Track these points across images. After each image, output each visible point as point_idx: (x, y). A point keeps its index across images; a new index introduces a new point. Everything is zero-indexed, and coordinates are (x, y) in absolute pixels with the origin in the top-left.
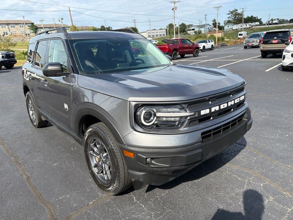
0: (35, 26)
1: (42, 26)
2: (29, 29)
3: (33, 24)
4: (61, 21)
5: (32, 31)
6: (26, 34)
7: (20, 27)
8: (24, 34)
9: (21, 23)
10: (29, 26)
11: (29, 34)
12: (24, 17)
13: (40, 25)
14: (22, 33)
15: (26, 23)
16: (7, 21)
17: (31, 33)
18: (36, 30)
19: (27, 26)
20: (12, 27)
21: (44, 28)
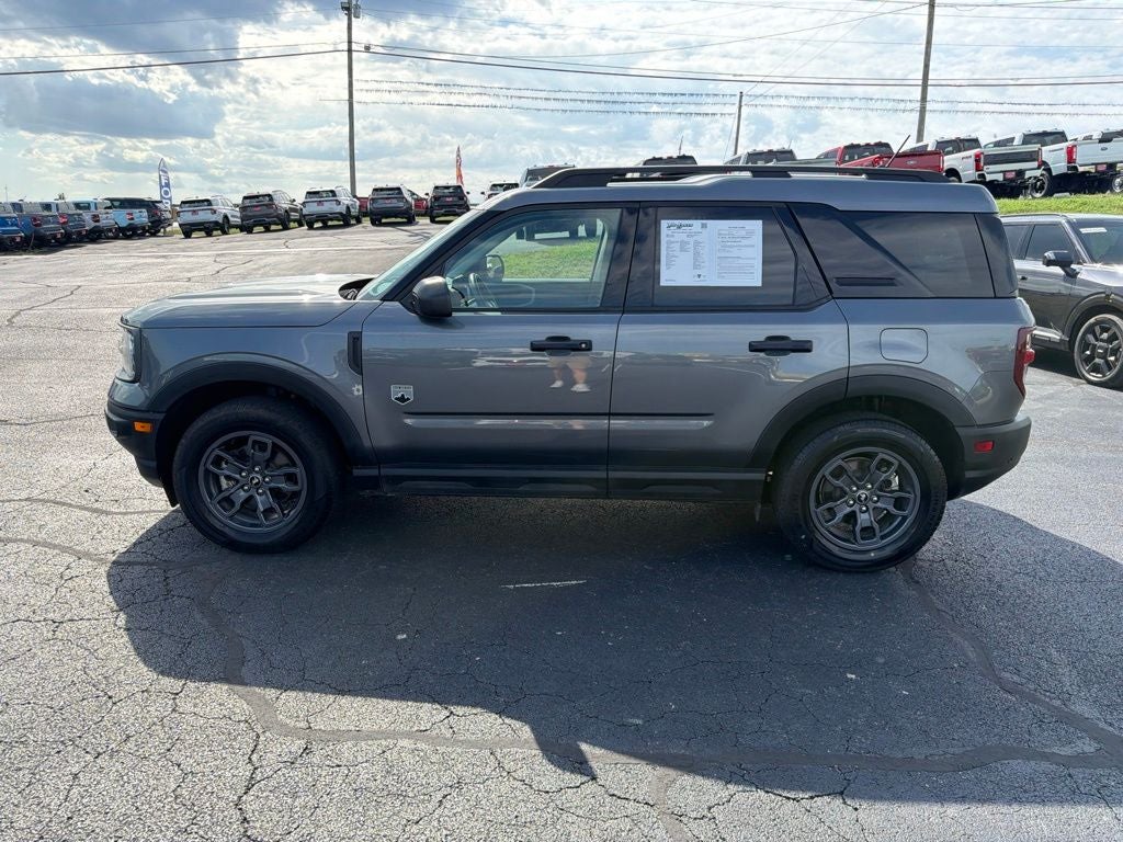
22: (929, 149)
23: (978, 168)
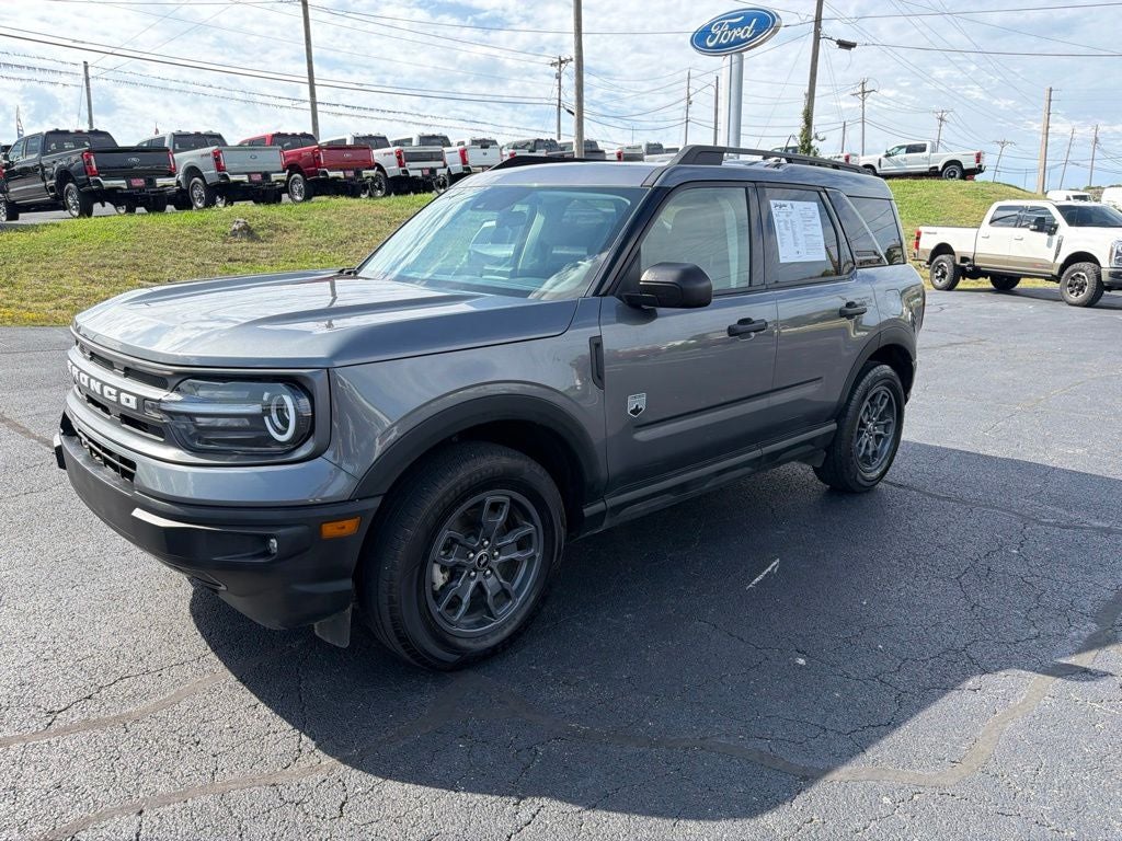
22: (348, 143)
23: (401, 165)
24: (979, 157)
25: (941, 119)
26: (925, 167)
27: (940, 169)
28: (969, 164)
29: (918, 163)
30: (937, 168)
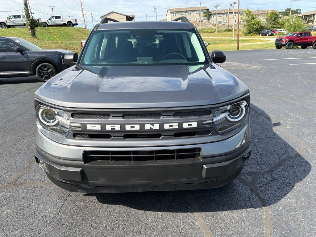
0: (210, 12)
1: (215, 12)
2: (203, 15)
3: (208, 10)
4: (233, 5)
5: (205, 18)
6: (199, 21)
7: (196, 14)
8: (197, 21)
9: (197, 10)
10: (204, 13)
11: (202, 21)
12: (201, 3)
13: (214, 11)
14: (196, 20)
15: (201, 10)
16: (186, 8)
17: (204, 20)
18: (210, 16)
19: (202, 13)
20: (189, 14)
21: (217, 14)
24: (76, 20)
25: (52, 9)
26: (62, 23)
27: (66, 24)
28: (74, 22)
29: (59, 22)
30: (65, 23)
